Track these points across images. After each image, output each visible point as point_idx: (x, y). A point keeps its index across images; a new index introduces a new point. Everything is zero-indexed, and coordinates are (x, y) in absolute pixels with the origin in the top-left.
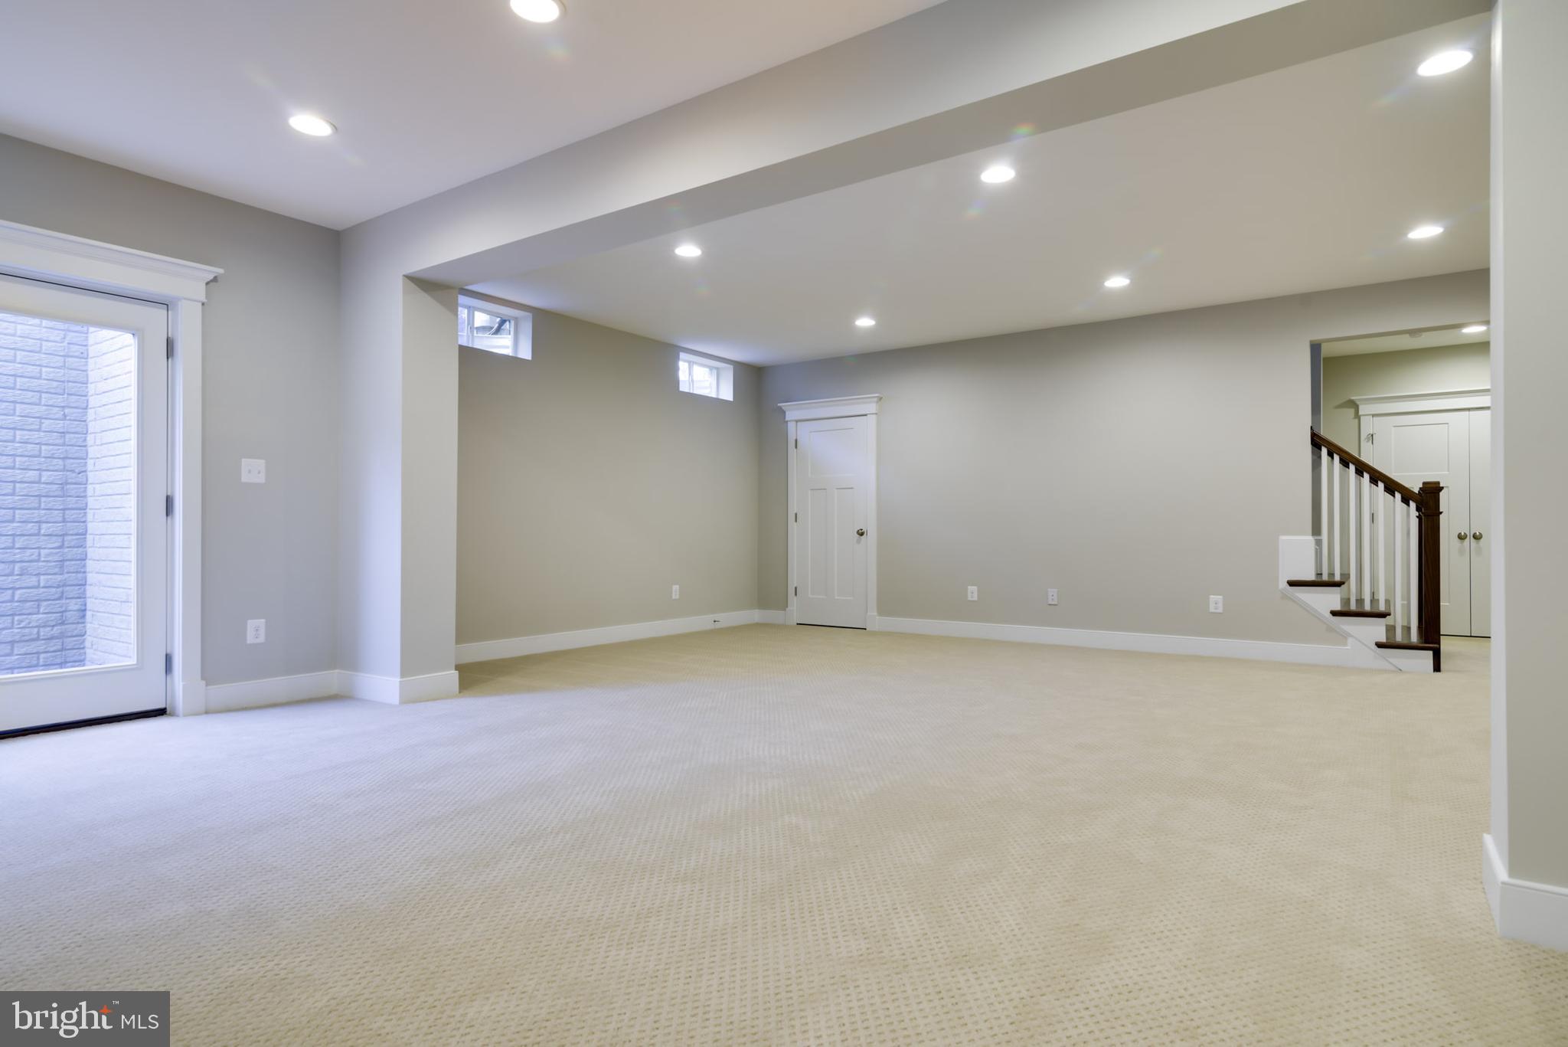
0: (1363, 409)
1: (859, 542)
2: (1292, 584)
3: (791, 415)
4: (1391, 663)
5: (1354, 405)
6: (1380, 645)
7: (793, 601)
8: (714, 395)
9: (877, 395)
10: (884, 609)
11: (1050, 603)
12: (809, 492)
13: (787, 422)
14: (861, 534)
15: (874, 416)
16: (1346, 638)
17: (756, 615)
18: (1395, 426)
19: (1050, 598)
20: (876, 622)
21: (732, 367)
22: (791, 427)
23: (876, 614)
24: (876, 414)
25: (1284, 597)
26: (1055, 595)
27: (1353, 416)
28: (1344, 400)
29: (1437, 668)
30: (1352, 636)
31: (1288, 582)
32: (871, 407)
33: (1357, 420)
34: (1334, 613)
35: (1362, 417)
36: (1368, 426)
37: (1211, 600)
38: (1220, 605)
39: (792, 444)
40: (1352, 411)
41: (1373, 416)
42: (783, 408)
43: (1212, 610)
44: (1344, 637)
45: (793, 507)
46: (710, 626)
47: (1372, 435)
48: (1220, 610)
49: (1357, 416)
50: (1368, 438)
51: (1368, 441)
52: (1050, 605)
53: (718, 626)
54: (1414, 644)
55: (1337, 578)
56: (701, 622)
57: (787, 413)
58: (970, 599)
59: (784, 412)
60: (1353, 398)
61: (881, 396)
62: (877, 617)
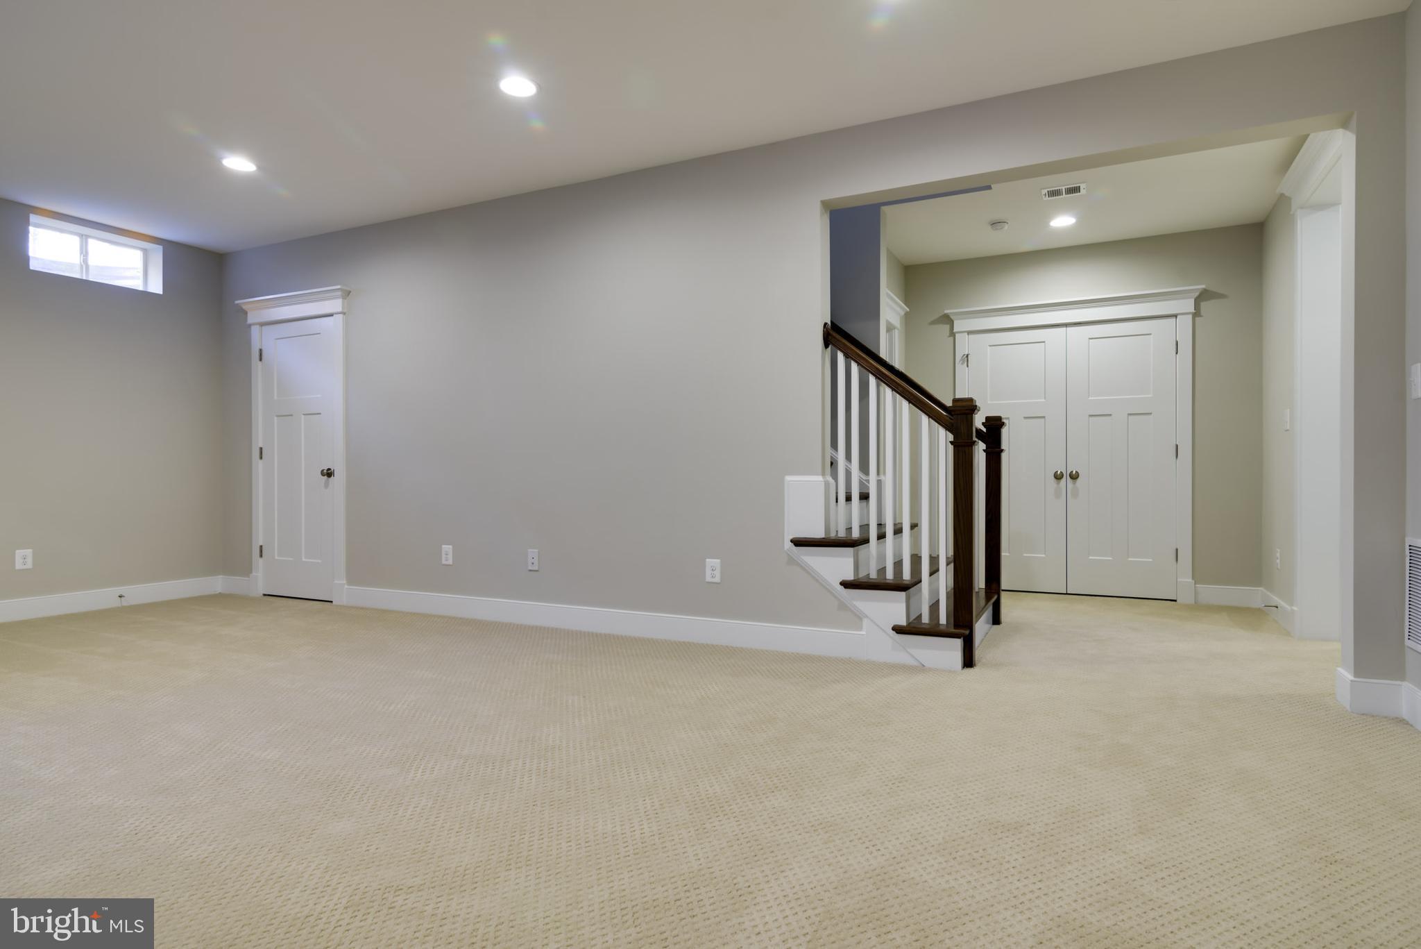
0: (959, 325)
1: (326, 485)
2: (798, 543)
3: (252, 318)
4: (913, 657)
5: (948, 320)
6: (898, 630)
7: (259, 564)
8: (141, 288)
9: (339, 287)
10: (354, 577)
11: (530, 568)
12: (276, 418)
13: (250, 326)
14: (329, 473)
15: (341, 315)
16: (861, 619)
17: (217, 584)
18: (990, 346)
19: (530, 560)
20: (344, 593)
21: (160, 248)
22: (255, 331)
23: (345, 582)
24: (344, 314)
25: (791, 561)
26: (536, 558)
27: (948, 334)
28: (941, 315)
29: (968, 662)
30: (867, 617)
31: (792, 541)
32: (335, 305)
33: (952, 338)
34: (846, 585)
35: (957, 335)
36: (964, 344)
37: (707, 564)
38: (718, 573)
39: (255, 355)
40: (947, 327)
41: (969, 333)
42: (244, 307)
43: (708, 579)
44: (857, 619)
45: (259, 441)
46: (114, 603)
47: (967, 356)
48: (717, 579)
49: (953, 334)
50: (962, 359)
51: (962, 364)
52: (530, 570)
53: (125, 602)
54: (942, 628)
55: (856, 534)
56: (102, 597)
57: (248, 315)
58: (444, 562)
59: (246, 313)
60: (946, 312)
61: (348, 289)
62: (346, 586)
